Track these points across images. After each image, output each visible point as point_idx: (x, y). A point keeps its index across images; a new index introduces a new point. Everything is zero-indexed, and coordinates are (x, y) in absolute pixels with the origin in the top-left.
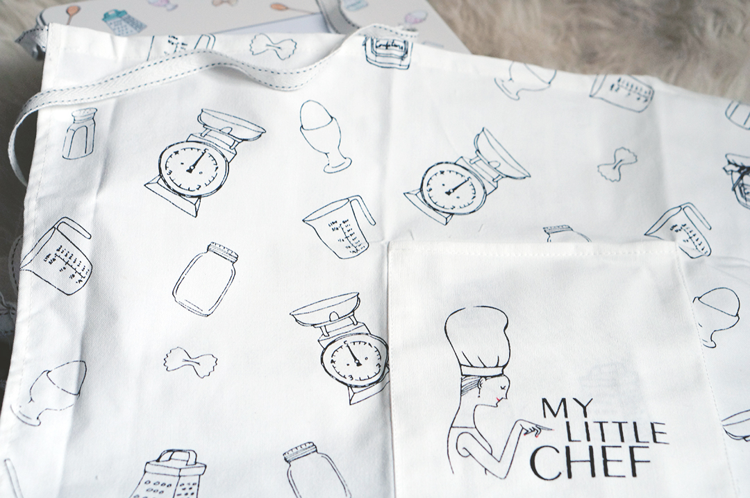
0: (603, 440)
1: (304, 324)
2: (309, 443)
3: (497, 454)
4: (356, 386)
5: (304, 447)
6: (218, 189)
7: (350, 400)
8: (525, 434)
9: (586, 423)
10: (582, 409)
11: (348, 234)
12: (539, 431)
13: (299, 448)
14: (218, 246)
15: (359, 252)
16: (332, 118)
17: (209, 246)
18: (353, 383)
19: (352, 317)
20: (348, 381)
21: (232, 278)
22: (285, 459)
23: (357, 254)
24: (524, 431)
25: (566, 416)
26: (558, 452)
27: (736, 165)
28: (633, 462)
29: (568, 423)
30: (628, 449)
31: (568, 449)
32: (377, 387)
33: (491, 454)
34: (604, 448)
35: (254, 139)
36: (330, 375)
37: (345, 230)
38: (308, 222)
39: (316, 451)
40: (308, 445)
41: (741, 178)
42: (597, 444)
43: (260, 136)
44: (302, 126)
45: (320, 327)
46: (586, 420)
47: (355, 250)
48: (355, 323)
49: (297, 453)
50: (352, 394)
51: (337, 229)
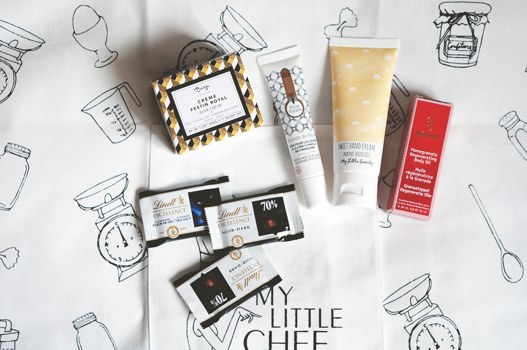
0: (296, 326)
1: (84, 208)
2: (91, 313)
3: (221, 336)
4: (124, 266)
5: (87, 316)
6: (9, 96)
7: (119, 278)
8: (242, 320)
9: (286, 310)
10: (284, 296)
11: (119, 116)
12: (252, 317)
13: (84, 317)
14: (13, 146)
15: (128, 135)
16: (100, 17)
17: (6, 147)
18: (122, 263)
19: (122, 199)
20: (117, 262)
21: (27, 173)
22: (74, 326)
23: (126, 137)
24: (241, 318)
25: (272, 304)
26: (264, 335)
27: (447, 15)
28: (315, 343)
29: (273, 310)
30: (313, 333)
31: (270, 332)
32: (139, 266)
33: (217, 336)
34: (296, 333)
35: (36, 49)
36: (104, 258)
37: (117, 113)
38: (86, 111)
39: (96, 320)
40: (90, 315)
41: (450, 29)
42: (291, 329)
43: (41, 46)
44: (74, 32)
45: (97, 210)
46: (286, 307)
47: (124, 133)
48: (124, 204)
49: (82, 321)
50: (120, 272)
51: (110, 113)
